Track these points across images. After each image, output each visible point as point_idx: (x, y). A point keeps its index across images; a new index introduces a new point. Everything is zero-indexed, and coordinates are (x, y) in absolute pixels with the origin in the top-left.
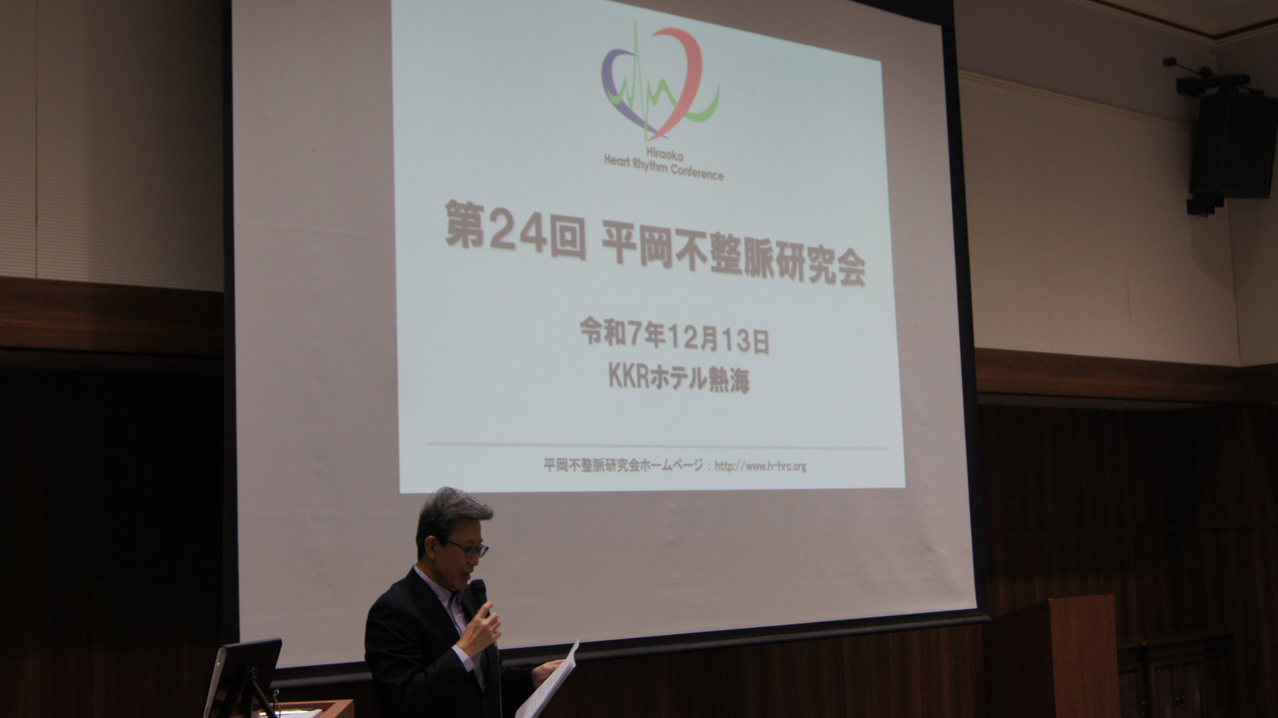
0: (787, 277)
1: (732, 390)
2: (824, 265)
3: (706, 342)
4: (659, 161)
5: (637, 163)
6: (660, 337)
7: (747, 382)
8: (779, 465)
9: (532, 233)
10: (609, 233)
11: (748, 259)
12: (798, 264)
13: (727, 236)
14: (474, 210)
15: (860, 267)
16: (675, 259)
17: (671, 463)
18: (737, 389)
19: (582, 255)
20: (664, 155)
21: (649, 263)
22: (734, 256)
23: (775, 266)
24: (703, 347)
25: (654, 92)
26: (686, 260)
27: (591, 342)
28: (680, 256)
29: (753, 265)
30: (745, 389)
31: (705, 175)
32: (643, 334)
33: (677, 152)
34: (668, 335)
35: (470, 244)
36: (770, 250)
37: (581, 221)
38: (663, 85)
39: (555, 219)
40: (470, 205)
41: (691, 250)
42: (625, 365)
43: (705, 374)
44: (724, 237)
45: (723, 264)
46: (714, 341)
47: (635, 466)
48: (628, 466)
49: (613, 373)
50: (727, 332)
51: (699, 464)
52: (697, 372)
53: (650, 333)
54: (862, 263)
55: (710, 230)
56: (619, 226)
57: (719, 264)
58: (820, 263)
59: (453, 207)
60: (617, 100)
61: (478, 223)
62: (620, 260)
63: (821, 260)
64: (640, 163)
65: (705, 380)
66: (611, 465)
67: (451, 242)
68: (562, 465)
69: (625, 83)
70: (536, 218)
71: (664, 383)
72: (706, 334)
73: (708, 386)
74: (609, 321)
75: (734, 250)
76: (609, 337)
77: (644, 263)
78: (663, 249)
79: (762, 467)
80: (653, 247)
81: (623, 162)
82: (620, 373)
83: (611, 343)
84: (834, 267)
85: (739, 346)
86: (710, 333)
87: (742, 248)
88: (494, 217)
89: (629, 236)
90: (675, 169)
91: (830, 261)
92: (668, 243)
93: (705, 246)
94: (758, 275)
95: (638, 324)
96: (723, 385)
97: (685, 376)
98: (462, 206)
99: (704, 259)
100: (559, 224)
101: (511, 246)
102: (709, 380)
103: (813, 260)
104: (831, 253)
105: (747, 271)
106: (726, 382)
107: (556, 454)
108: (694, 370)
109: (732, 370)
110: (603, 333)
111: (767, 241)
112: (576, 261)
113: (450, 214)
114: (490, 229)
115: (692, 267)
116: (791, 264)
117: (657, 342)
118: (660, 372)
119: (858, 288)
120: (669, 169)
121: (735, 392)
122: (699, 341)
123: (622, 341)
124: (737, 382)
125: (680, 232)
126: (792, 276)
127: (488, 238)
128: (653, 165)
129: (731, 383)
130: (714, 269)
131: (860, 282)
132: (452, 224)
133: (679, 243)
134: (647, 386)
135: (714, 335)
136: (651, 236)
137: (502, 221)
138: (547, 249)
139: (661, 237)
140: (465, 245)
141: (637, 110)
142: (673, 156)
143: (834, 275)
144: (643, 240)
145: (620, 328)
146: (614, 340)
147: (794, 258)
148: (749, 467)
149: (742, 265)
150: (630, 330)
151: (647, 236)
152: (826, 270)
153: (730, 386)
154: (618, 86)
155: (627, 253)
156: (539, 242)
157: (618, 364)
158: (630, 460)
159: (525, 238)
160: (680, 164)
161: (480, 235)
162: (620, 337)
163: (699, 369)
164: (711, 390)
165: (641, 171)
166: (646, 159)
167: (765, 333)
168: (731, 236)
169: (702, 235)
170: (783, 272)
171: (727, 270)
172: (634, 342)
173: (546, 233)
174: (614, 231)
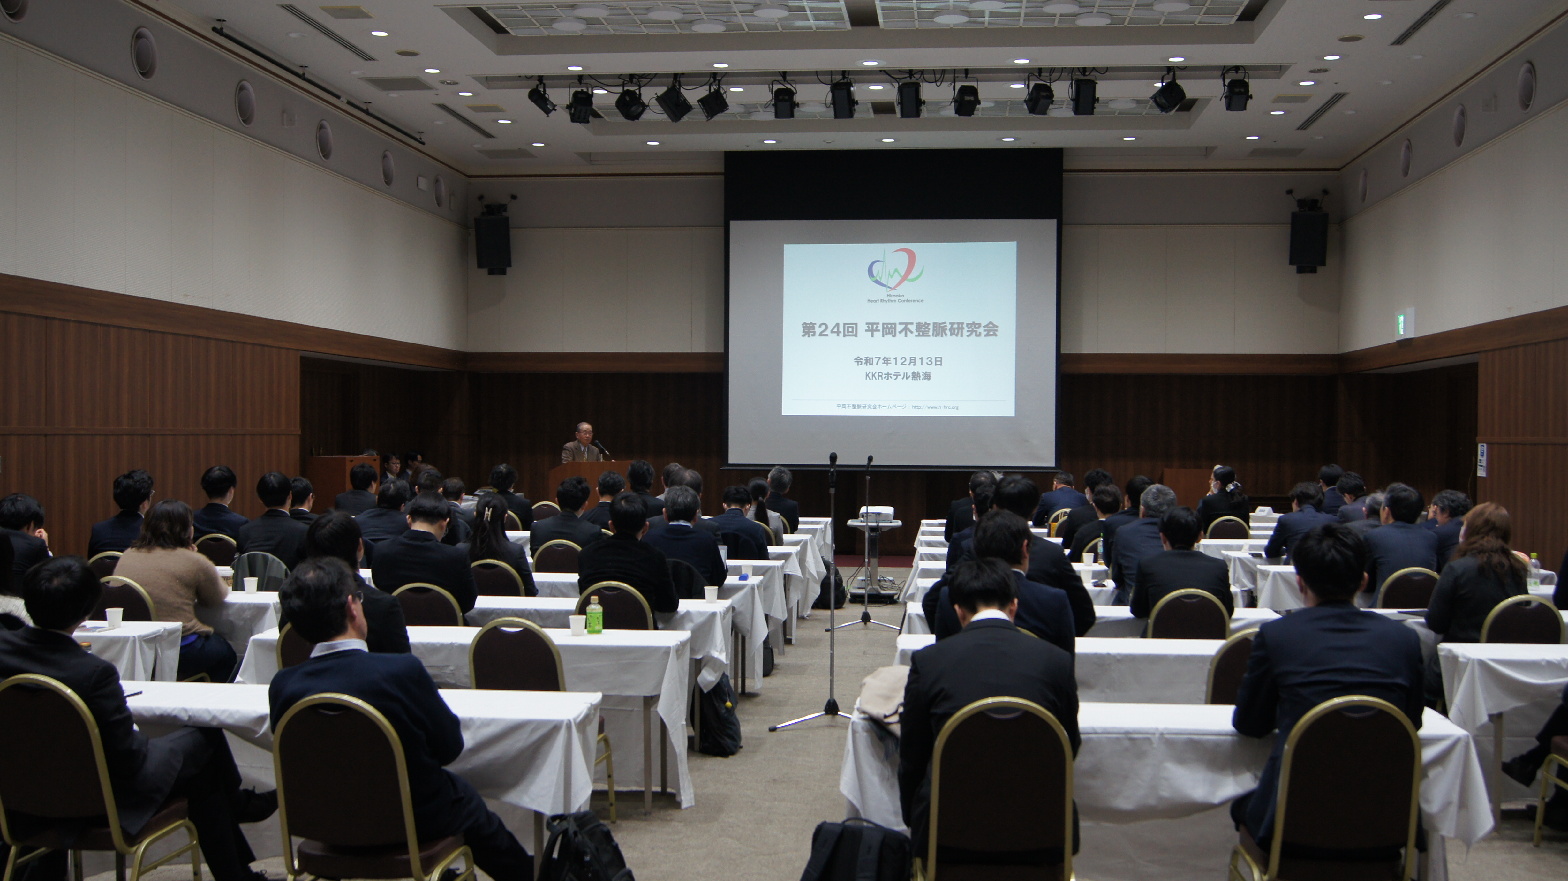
0: (954, 336)
1: (923, 380)
2: (975, 329)
3: (911, 362)
4: (892, 299)
5: (882, 301)
6: (889, 362)
7: (930, 376)
8: (944, 407)
9: (835, 330)
10: (868, 327)
11: (934, 330)
12: (960, 330)
13: (924, 323)
14: (813, 325)
15: (996, 329)
16: (897, 333)
17: (891, 406)
18: (925, 379)
19: (856, 335)
20: (895, 296)
21: (885, 336)
22: (927, 330)
23: (948, 332)
24: (909, 364)
25: (891, 273)
26: (903, 333)
27: (858, 365)
28: (900, 332)
29: (936, 333)
30: (929, 379)
31: (914, 301)
32: (881, 361)
33: (901, 294)
34: (893, 361)
35: (811, 336)
36: (946, 326)
37: (856, 324)
38: (896, 270)
39: (845, 324)
40: (811, 323)
41: (906, 330)
42: (872, 373)
43: (910, 374)
44: (922, 323)
45: (921, 333)
46: (915, 362)
47: (875, 407)
48: (872, 407)
49: (867, 375)
50: (922, 359)
51: (904, 406)
52: (905, 374)
53: (885, 361)
54: (997, 327)
55: (915, 321)
56: (873, 324)
57: (919, 334)
58: (972, 329)
59: (804, 324)
60: (874, 279)
61: (814, 328)
62: (872, 336)
63: (973, 327)
64: (884, 300)
65: (909, 376)
66: (864, 407)
67: (803, 336)
68: (844, 406)
69: (878, 272)
70: (837, 325)
71: (890, 378)
72: (911, 360)
73: (911, 378)
74: (867, 358)
75: (927, 328)
76: (866, 363)
77: (883, 336)
78: (892, 331)
79: (936, 408)
80: (888, 330)
81: (876, 301)
82: (870, 375)
83: (867, 365)
84: (981, 330)
85: (927, 363)
86: (913, 360)
87: (931, 327)
88: (820, 326)
89: (877, 327)
90: (900, 301)
91: (978, 328)
92: (895, 328)
93: (913, 328)
94: (939, 336)
95: (880, 358)
96: (918, 378)
97: (900, 375)
98: (808, 324)
99: (912, 332)
100: (847, 326)
101: (827, 335)
102: (911, 376)
103: (969, 328)
104: (980, 325)
105: (933, 335)
106: (920, 377)
107: (841, 403)
108: (904, 373)
109: (923, 372)
110: (864, 362)
111: (945, 323)
112: (854, 337)
113: (803, 327)
114: (818, 330)
115: (906, 336)
116: (956, 331)
117: (887, 363)
118: (888, 374)
119: (994, 337)
120: (897, 301)
121: (924, 380)
122: (908, 362)
123: (872, 364)
124: (925, 377)
125: (900, 324)
126: (957, 335)
127: (817, 333)
128: (889, 300)
129: (922, 377)
130: (916, 336)
131: (995, 335)
132: (804, 330)
133: (900, 328)
134: (882, 379)
135: (915, 360)
136: (887, 326)
137: (824, 327)
138: (841, 335)
139: (891, 326)
140: (809, 336)
141: (883, 281)
142: (899, 296)
143: (980, 333)
144: (883, 328)
145: (871, 359)
146: (868, 364)
147: (958, 328)
148: (929, 408)
149: (931, 333)
150: (875, 360)
151: (885, 327)
152: (976, 332)
153: (921, 378)
154: (875, 274)
155: (875, 333)
156: (838, 333)
157: (870, 372)
158: (873, 405)
159: (832, 332)
160: (902, 299)
161: (815, 333)
162: (871, 363)
163: (907, 373)
164: (912, 380)
165: (884, 303)
166: (887, 299)
167: (941, 358)
168: (925, 323)
169: (912, 324)
170: (951, 335)
171: (923, 335)
172: (877, 364)
173: (841, 329)
174: (870, 326)
